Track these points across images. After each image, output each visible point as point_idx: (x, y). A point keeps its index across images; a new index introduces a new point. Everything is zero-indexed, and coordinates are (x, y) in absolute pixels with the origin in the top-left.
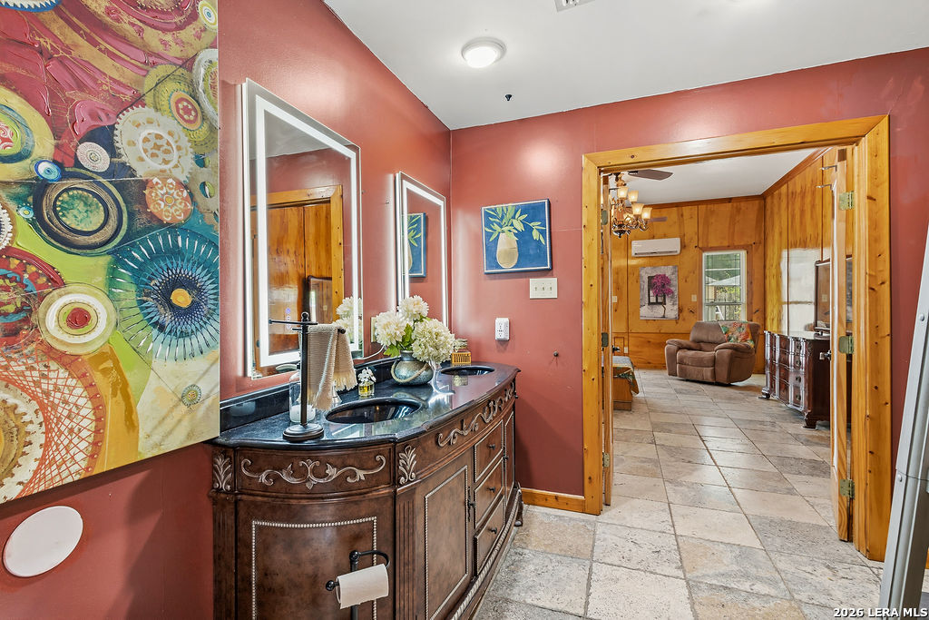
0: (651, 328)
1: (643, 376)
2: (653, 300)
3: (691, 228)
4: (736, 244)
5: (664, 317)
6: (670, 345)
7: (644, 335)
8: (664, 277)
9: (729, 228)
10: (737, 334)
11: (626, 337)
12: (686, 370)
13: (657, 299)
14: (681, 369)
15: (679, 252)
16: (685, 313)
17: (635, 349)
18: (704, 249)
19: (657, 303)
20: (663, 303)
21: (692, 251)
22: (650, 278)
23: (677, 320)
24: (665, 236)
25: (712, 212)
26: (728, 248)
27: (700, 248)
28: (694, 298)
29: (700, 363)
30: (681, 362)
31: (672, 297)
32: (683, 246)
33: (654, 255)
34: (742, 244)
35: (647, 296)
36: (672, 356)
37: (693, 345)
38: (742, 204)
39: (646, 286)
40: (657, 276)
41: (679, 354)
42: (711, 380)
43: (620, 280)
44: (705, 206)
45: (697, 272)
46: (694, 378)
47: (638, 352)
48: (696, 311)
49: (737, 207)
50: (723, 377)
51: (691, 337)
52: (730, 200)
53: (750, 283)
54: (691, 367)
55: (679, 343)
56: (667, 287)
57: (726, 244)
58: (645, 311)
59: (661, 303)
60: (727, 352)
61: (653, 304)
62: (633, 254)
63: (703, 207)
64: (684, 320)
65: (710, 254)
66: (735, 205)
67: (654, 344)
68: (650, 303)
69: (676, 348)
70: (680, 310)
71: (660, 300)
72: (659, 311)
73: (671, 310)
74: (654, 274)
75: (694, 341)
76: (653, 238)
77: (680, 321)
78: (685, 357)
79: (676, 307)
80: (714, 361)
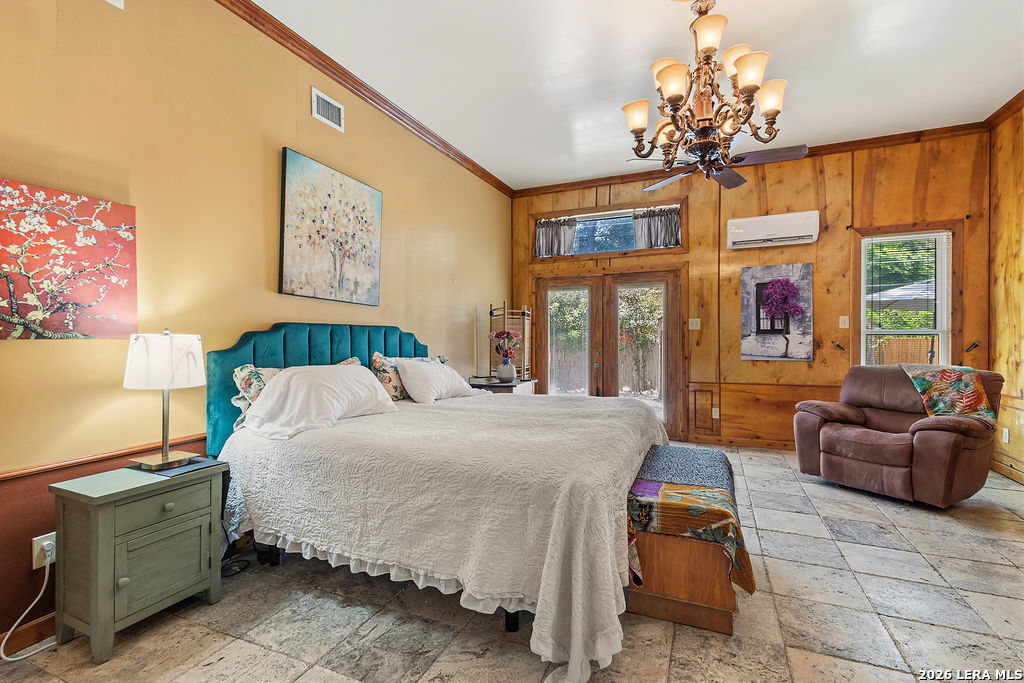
0: (761, 375)
1: (749, 470)
2: (765, 325)
3: (838, 193)
4: (929, 219)
5: (785, 355)
6: (803, 413)
7: (749, 389)
8: (786, 284)
9: (916, 189)
10: (952, 395)
11: (716, 390)
12: (840, 465)
13: (773, 325)
14: (830, 465)
15: (815, 237)
16: (827, 350)
17: (732, 412)
18: (865, 232)
19: (773, 331)
20: (785, 331)
21: (841, 237)
22: (760, 287)
23: (810, 361)
24: (789, 210)
25: (881, 163)
26: (914, 227)
27: (858, 230)
28: (844, 322)
29: (876, 456)
30: (830, 450)
31: (802, 321)
32: (824, 228)
33: (769, 244)
34: (943, 218)
35: (754, 318)
36: (810, 435)
37: (851, 413)
38: (943, 144)
39: (753, 301)
40: (773, 283)
41: (825, 433)
42: (901, 495)
43: (705, 292)
44: (866, 151)
45: (850, 274)
46: (860, 485)
47: (737, 417)
48: (847, 344)
49: (932, 149)
50: (934, 491)
51: (843, 394)
52: (917, 137)
53: (958, 293)
54: (854, 464)
55: (824, 411)
56: (792, 301)
57: (909, 219)
58: (751, 345)
59: (779, 332)
60: (943, 438)
61: (766, 332)
62: (729, 244)
63: (862, 155)
64: (824, 361)
65: (877, 240)
66: (928, 145)
67: (767, 403)
68: (759, 332)
69: (817, 420)
70: (817, 344)
71: (779, 325)
72: (777, 345)
73: (799, 343)
74: (767, 280)
75: (850, 404)
76: (767, 214)
77: (817, 364)
78: (839, 440)
79: (809, 338)
80: (910, 456)
